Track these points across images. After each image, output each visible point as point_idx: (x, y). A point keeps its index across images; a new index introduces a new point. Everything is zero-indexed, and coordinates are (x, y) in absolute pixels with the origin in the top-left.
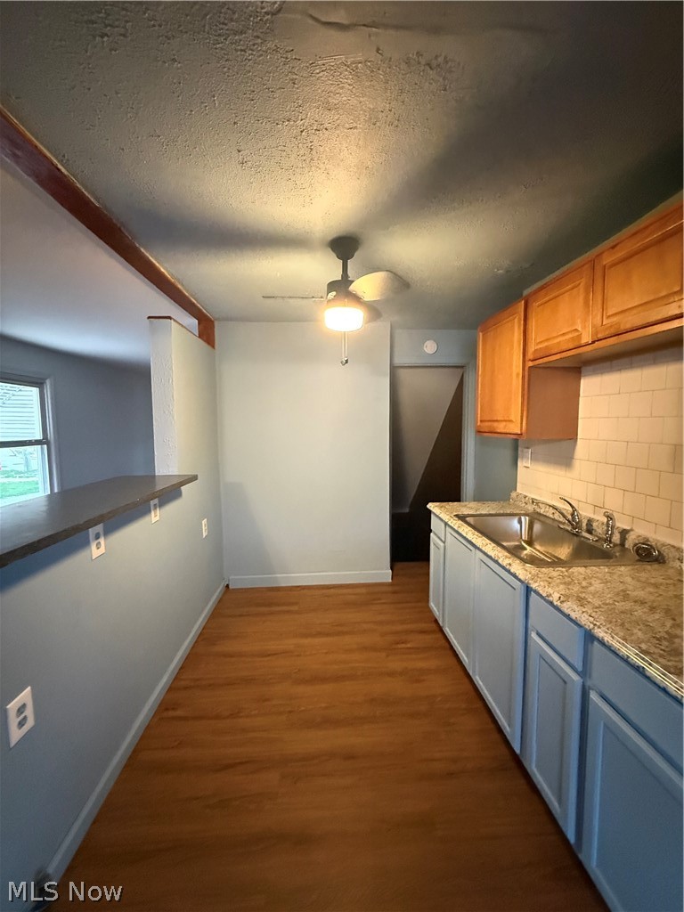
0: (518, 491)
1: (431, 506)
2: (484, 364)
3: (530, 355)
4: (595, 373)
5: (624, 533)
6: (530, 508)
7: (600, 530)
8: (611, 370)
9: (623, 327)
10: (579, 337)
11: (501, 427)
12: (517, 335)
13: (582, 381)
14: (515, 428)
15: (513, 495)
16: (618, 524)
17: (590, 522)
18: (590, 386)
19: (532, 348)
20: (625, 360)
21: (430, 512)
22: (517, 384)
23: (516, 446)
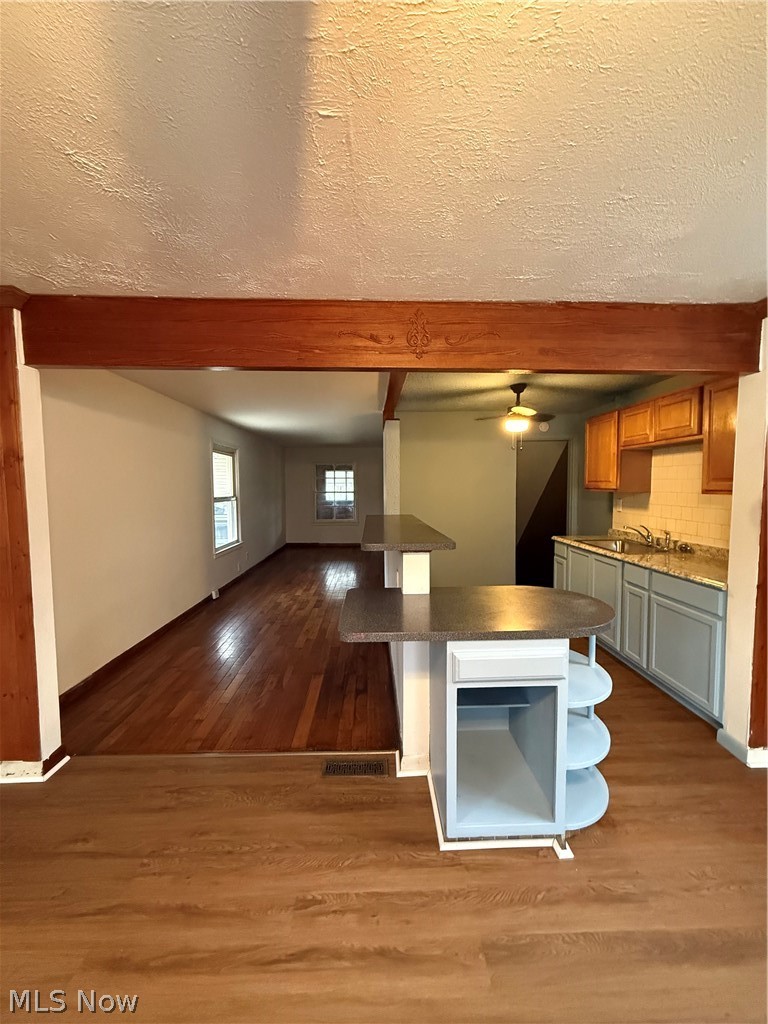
0: (614, 528)
1: (554, 538)
2: (590, 446)
3: (622, 443)
4: (659, 454)
5: (675, 542)
6: (622, 537)
7: (662, 543)
8: (669, 453)
9: (668, 436)
10: (648, 438)
11: (603, 486)
12: (613, 431)
13: (654, 458)
14: (613, 485)
15: (610, 531)
16: (672, 539)
17: (658, 539)
18: (657, 461)
19: (623, 439)
20: (674, 449)
21: (554, 541)
22: (613, 460)
23: (611, 497)
